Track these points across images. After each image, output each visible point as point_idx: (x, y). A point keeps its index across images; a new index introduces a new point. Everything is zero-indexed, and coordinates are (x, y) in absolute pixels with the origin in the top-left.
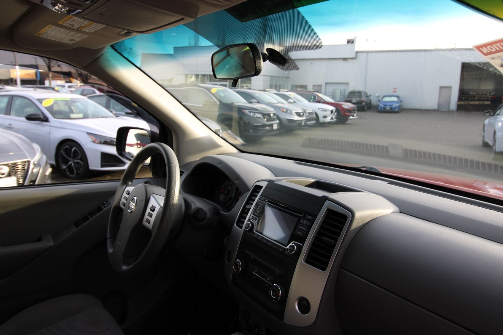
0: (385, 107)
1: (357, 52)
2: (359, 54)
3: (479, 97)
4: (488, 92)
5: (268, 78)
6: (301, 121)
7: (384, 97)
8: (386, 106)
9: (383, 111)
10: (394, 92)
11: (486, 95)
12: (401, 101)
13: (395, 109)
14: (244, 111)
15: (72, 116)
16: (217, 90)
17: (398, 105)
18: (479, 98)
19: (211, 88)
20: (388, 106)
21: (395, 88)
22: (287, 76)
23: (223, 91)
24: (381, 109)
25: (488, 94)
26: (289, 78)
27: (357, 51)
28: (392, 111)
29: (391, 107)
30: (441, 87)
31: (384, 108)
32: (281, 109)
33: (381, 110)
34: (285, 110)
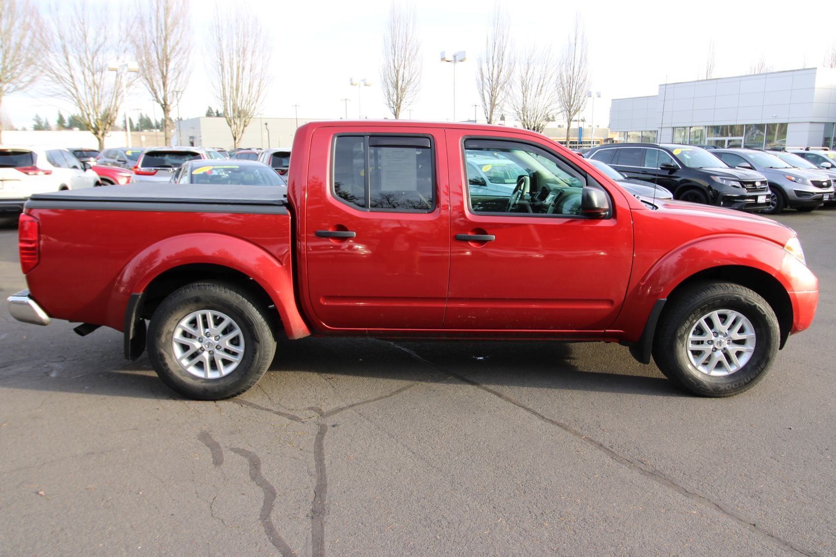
5: (822, 127)
6: (821, 195)
14: (713, 177)
15: (507, 181)
16: (682, 151)
19: (674, 149)
23: (691, 153)
32: (787, 176)
34: (793, 178)
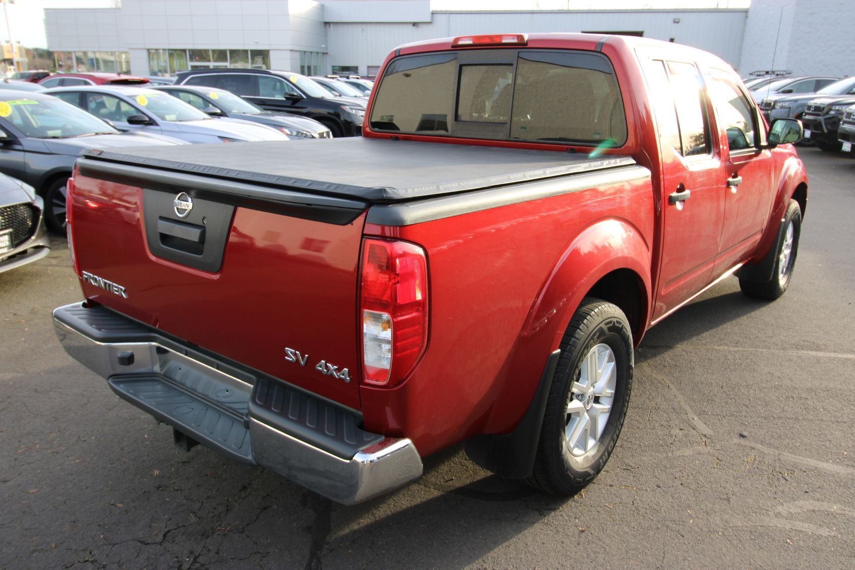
1: (433, 13)
2: (438, 17)
5: (297, 55)
14: (343, 107)
22: (324, 51)
26: (327, 53)
27: (433, 11)
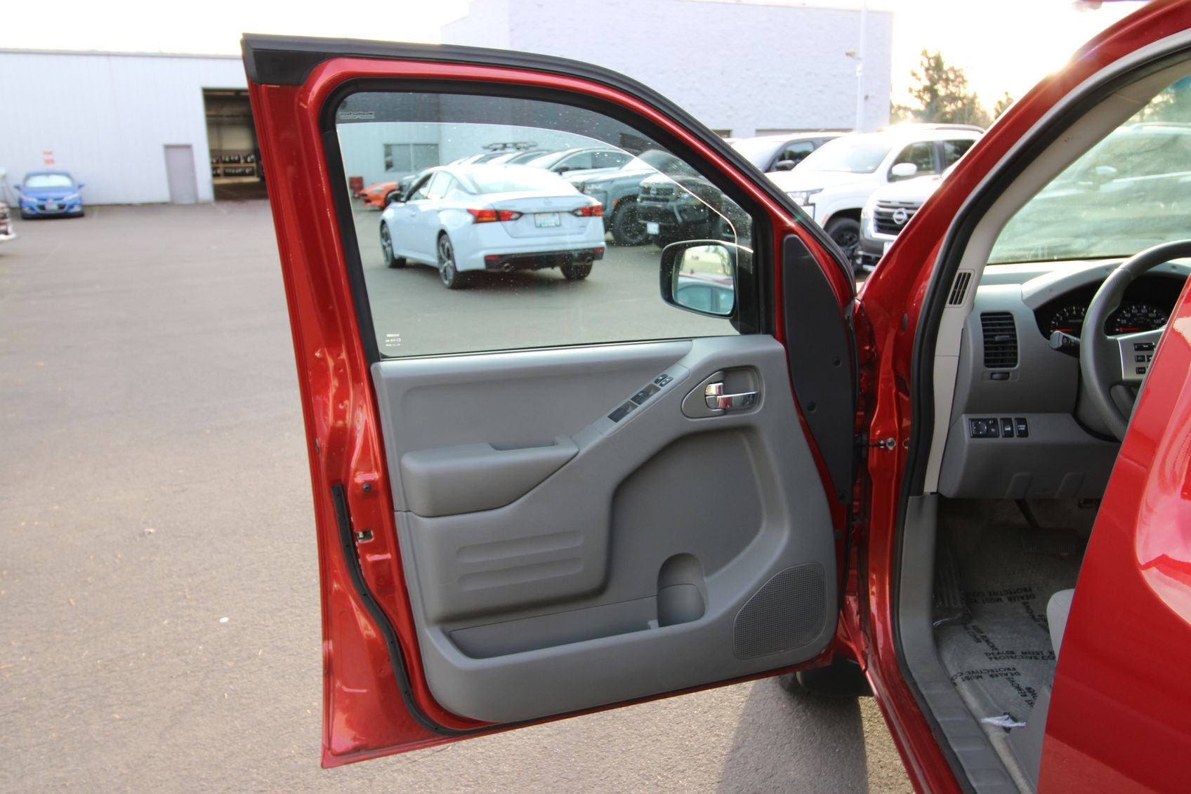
0: (42, 203)
3: (225, 168)
4: (241, 157)
7: (29, 177)
8: (45, 200)
9: (39, 214)
10: (49, 162)
11: (238, 161)
12: (80, 186)
13: (72, 206)
17: (76, 195)
18: (227, 171)
20: (50, 201)
21: (50, 153)
24: (32, 209)
25: (242, 161)
28: (64, 214)
29: (60, 202)
30: (168, 147)
31: (42, 208)
33: (33, 213)
